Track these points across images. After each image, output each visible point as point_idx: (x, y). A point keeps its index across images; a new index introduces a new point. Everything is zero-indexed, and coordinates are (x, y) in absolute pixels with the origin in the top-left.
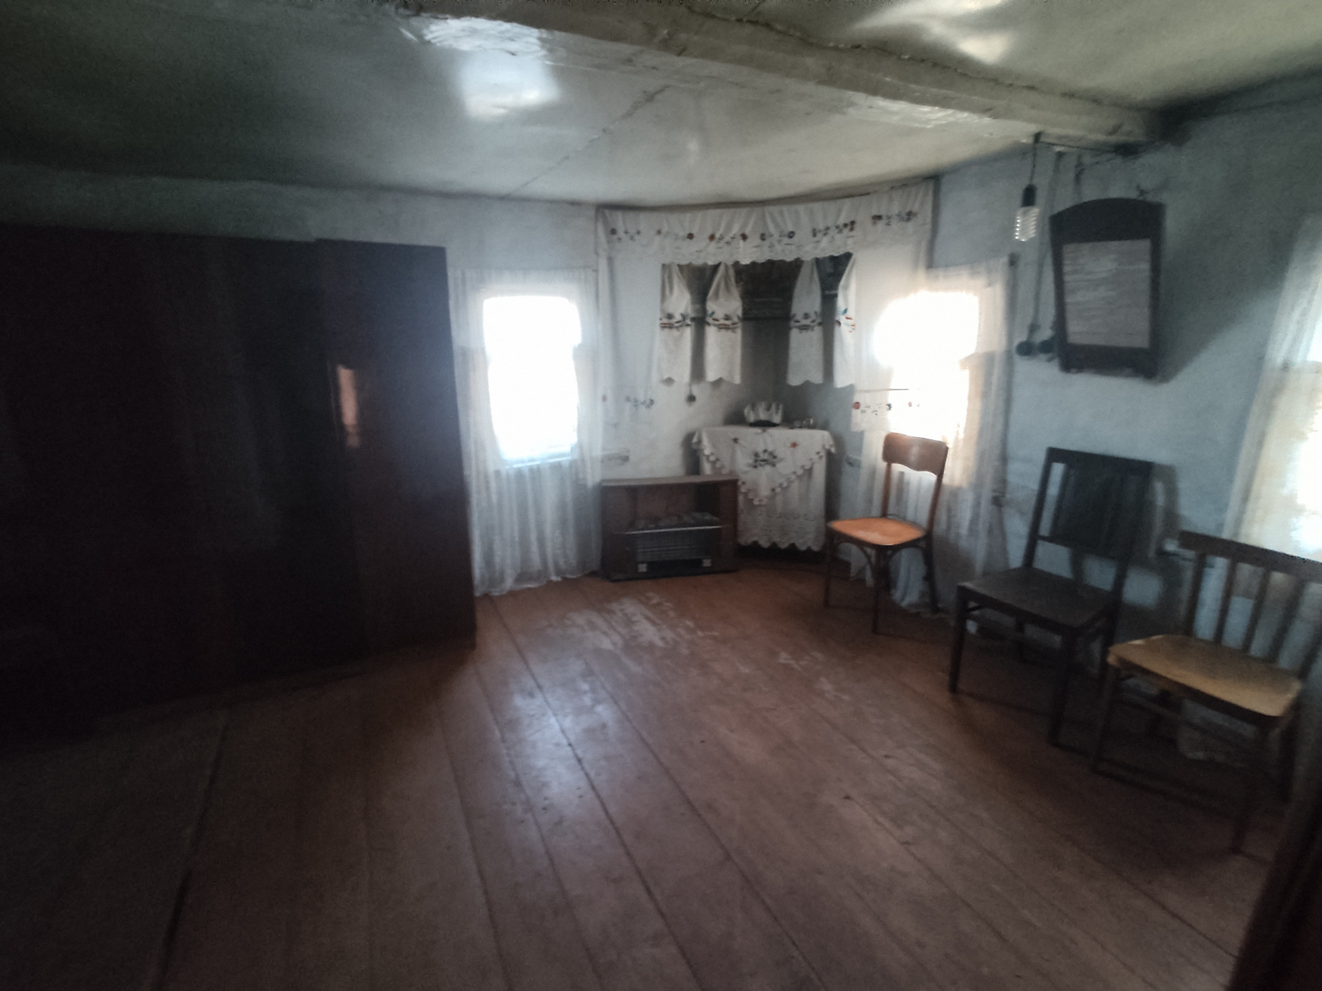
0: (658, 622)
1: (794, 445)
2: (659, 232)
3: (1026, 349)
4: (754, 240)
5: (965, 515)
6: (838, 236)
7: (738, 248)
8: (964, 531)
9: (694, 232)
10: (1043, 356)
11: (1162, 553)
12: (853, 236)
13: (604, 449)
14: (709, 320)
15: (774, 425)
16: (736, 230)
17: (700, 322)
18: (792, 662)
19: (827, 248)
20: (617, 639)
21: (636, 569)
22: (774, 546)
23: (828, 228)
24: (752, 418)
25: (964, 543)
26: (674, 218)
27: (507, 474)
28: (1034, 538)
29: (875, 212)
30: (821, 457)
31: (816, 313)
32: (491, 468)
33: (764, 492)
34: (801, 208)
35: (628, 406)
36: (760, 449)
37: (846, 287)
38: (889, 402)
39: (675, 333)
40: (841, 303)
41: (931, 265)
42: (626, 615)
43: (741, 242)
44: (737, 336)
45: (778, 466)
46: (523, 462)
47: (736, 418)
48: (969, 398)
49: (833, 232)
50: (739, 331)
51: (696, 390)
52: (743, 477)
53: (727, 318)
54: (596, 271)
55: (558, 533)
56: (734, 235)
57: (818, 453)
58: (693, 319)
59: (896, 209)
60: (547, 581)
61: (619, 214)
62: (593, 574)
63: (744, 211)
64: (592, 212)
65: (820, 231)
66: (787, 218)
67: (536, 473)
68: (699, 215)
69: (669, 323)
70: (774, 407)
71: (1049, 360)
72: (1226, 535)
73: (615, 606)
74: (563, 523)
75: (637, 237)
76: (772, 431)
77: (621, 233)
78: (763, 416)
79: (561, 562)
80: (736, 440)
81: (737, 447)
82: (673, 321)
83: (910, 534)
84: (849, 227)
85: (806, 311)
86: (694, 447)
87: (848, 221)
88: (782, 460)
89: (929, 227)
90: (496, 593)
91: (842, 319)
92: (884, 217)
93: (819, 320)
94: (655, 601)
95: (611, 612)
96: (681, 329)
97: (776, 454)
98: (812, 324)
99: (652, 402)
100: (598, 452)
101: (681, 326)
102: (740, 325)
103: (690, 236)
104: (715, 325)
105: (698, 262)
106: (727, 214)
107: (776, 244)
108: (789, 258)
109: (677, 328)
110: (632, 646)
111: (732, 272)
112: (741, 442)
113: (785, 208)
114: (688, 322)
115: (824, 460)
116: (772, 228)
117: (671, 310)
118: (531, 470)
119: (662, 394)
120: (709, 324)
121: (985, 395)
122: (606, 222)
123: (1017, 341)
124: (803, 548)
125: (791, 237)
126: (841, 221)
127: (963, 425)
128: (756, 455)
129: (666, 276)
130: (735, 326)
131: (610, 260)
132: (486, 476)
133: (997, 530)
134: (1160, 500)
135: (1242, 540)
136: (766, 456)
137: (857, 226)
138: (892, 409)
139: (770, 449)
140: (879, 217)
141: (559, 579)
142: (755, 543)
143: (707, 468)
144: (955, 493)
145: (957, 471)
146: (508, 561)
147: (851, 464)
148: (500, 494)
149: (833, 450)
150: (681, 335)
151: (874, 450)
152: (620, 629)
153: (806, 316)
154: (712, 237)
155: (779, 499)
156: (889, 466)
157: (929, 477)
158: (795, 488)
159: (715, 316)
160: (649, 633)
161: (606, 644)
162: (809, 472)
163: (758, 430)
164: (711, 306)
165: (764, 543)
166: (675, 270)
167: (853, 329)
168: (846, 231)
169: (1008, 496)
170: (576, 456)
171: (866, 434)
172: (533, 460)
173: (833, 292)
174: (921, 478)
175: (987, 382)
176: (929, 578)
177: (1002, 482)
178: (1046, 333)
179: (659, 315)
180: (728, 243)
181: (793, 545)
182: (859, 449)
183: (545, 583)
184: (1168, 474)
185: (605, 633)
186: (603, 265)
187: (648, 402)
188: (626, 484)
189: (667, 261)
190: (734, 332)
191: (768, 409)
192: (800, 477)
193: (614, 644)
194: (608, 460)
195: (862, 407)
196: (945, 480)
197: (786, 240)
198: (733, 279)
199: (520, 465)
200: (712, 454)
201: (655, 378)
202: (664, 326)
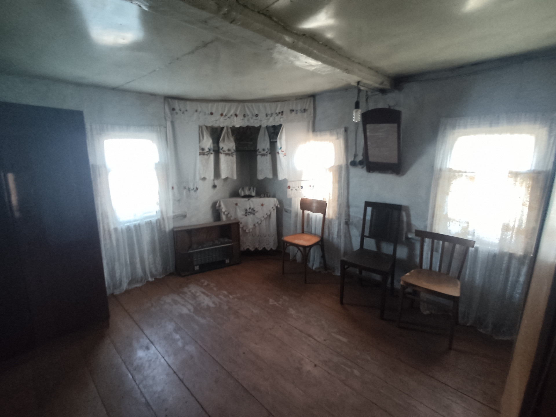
0: (209, 294)
1: (262, 205)
2: (196, 111)
3: (353, 164)
4: (241, 117)
5: (335, 230)
6: (276, 117)
7: (234, 120)
8: (335, 236)
9: (213, 112)
10: (360, 167)
11: (407, 238)
12: (283, 118)
13: (174, 212)
14: (221, 151)
15: (252, 197)
16: (232, 112)
17: (217, 151)
18: (276, 303)
19: (272, 122)
20: (190, 307)
21: (194, 268)
22: (256, 250)
23: (272, 114)
24: (243, 194)
25: (336, 241)
26: (204, 105)
27: (122, 229)
28: (363, 237)
29: (291, 108)
30: (274, 209)
31: (268, 149)
32: (112, 227)
33: (251, 226)
34: (261, 105)
35: (185, 191)
36: (248, 208)
37: (281, 138)
38: (302, 185)
39: (205, 157)
40: (279, 145)
41: (314, 130)
42: (192, 293)
43: (235, 117)
44: (234, 158)
45: (256, 214)
46: (130, 222)
47: (235, 194)
48: (333, 183)
49: (274, 115)
50: (235, 156)
51: (216, 183)
52: (241, 221)
53: (229, 150)
54: (166, 127)
55: (151, 256)
56: (232, 114)
57: (273, 208)
58: (214, 151)
59: (299, 108)
60: (147, 282)
61: (176, 101)
62: (171, 274)
63: (235, 104)
64: (162, 100)
65: (269, 115)
66: (255, 108)
67: (138, 227)
68: (216, 104)
69: (203, 152)
70: (252, 188)
71: (363, 168)
72: (428, 230)
73: (186, 290)
74: (153, 250)
75: (185, 112)
76: (252, 199)
77: (177, 110)
78: (247, 193)
79: (153, 270)
80: (236, 204)
81: (237, 207)
82: (205, 151)
83: (315, 240)
84: (281, 114)
85: (264, 147)
86: (217, 208)
87: (280, 111)
88: (257, 212)
89: (312, 115)
90: (117, 292)
91: (280, 151)
92: (295, 111)
93: (269, 152)
94: (206, 284)
95: (184, 293)
96: (209, 155)
97: (255, 209)
98: (266, 153)
99: (197, 189)
100: (171, 214)
101: (208, 154)
102: (235, 153)
103: (212, 114)
104: (224, 153)
105: (216, 125)
106: (228, 105)
107: (250, 119)
108: (257, 125)
109: (207, 155)
110: (198, 309)
111: (230, 130)
112: (239, 205)
113: (253, 104)
114: (212, 151)
115: (275, 210)
116: (248, 112)
117: (203, 146)
118: (135, 226)
119: (200, 185)
120: (221, 153)
121: (339, 182)
122: (169, 104)
123: (350, 161)
124: (269, 249)
125: (257, 117)
126: (277, 111)
127: (331, 194)
128: (246, 210)
129: (200, 131)
130: (233, 154)
131: (173, 123)
132: (109, 231)
133: (348, 236)
134: (405, 219)
135: (433, 231)
136: (251, 210)
137: (284, 113)
138: (303, 188)
139: (252, 207)
140: (293, 110)
141: (153, 280)
142: (248, 249)
143: (224, 217)
144: (331, 221)
145: (331, 212)
146: (124, 273)
147: (286, 211)
148: (118, 240)
149: (279, 206)
150: (209, 158)
151: (297, 205)
152: (190, 301)
153: (264, 150)
154: (222, 115)
155: (257, 228)
156: (303, 212)
157: (320, 215)
158: (264, 223)
159: (223, 149)
160: (206, 301)
161: (185, 311)
162: (269, 216)
163: (246, 199)
164: (221, 145)
165: (252, 249)
166: (204, 128)
167: (285, 156)
168: (280, 115)
169: (351, 220)
170: (159, 217)
171: (293, 199)
172: (135, 221)
173: (275, 140)
174: (316, 216)
175: (340, 177)
176: (323, 257)
177: (348, 215)
178: (360, 158)
179: (198, 149)
180: (229, 117)
181: (264, 248)
182: (290, 205)
183: (145, 283)
184: (406, 209)
185: (183, 305)
186: (169, 124)
187: (195, 189)
188: (186, 228)
189: (201, 125)
190: (232, 157)
191: (250, 189)
192: (266, 219)
193: (189, 310)
194: (176, 217)
195: (291, 188)
196: (326, 216)
197: (255, 118)
198: (230, 133)
199: (128, 224)
200: (226, 211)
201: (198, 178)
202: (200, 154)
